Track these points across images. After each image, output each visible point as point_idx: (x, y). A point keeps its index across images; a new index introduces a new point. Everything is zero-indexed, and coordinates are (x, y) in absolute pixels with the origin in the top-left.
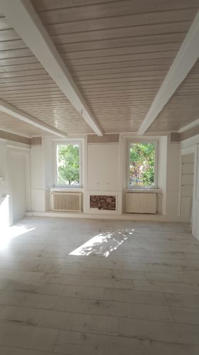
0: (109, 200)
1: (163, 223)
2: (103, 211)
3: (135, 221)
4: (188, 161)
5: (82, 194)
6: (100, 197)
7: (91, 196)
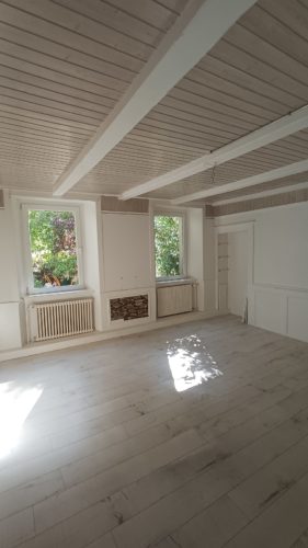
0: (139, 303)
1: (209, 320)
2: (131, 322)
3: (178, 326)
4: (224, 241)
5: (93, 298)
6: (125, 300)
7: (111, 301)
